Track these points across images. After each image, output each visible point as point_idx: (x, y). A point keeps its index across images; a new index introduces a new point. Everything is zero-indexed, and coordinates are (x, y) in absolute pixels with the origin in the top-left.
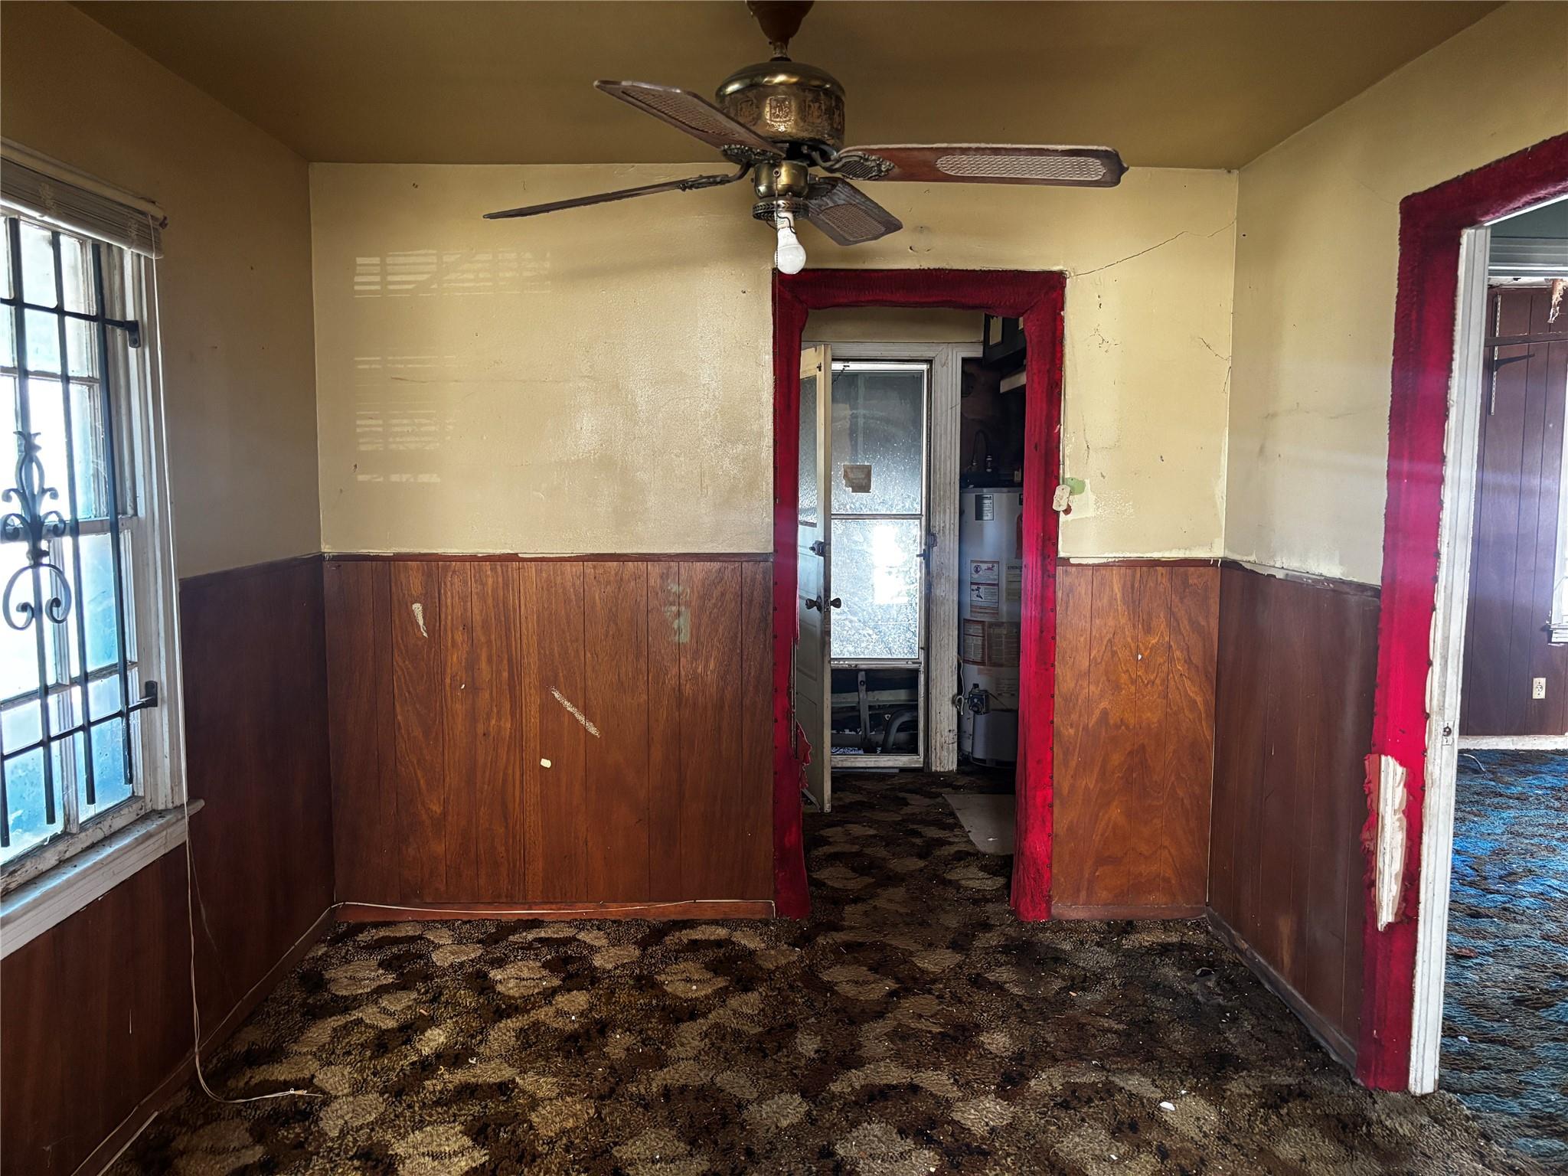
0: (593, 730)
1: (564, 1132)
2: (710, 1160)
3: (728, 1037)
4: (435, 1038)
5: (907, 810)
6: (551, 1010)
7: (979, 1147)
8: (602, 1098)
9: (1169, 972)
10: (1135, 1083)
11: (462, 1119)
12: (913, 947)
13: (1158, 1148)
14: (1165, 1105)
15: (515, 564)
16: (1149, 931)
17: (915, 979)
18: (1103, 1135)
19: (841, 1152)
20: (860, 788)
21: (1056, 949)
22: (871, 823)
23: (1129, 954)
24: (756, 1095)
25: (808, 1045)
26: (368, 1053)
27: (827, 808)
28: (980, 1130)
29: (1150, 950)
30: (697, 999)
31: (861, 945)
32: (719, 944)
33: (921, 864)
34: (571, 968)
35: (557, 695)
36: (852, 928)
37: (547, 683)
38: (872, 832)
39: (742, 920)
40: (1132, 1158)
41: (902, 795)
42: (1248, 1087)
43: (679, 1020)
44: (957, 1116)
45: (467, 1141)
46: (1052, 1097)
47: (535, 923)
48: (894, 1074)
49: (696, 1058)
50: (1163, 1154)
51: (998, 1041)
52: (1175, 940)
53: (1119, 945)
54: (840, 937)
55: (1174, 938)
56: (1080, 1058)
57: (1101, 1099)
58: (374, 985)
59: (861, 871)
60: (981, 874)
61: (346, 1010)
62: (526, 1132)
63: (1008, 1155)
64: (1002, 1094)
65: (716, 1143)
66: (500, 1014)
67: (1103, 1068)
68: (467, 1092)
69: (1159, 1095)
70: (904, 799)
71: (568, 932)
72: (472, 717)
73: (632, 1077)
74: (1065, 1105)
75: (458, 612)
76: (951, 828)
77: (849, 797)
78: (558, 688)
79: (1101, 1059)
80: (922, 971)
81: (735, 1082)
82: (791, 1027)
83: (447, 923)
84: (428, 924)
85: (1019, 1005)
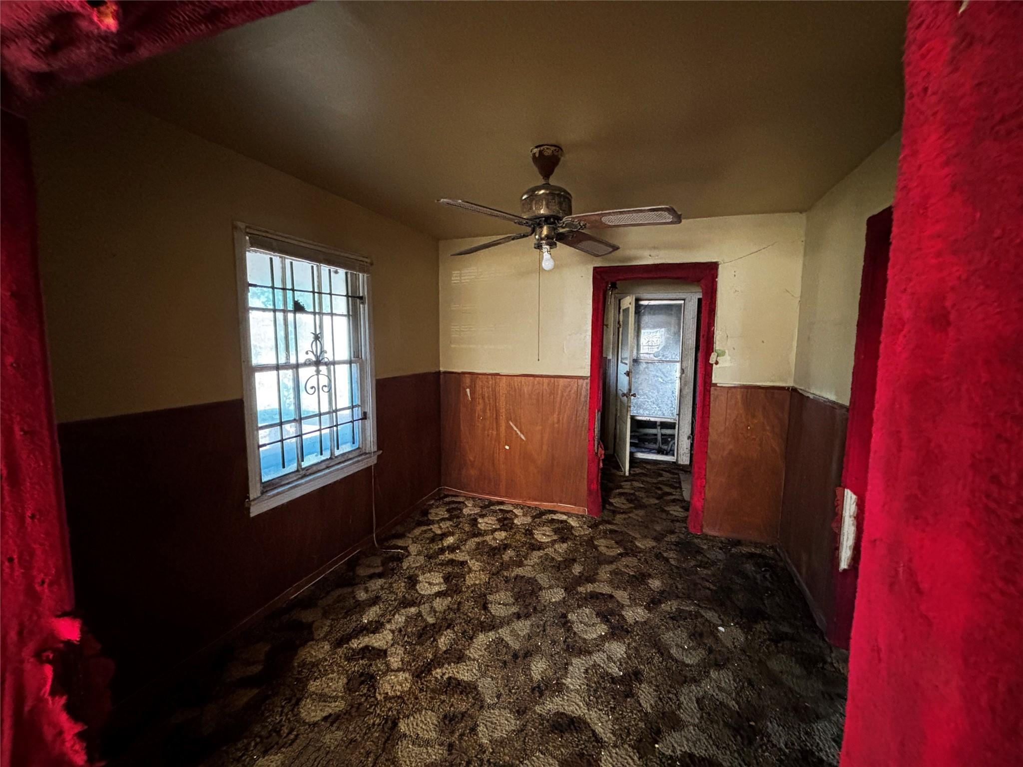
0: (523, 437)
1: (475, 585)
2: (520, 609)
3: (548, 560)
4: (451, 540)
5: (660, 479)
6: (491, 537)
7: (626, 628)
8: (493, 574)
9: (749, 567)
10: (710, 615)
11: (444, 572)
12: (638, 536)
13: (709, 648)
14: (721, 628)
15: (499, 377)
16: (747, 546)
17: (632, 550)
18: (685, 635)
19: (570, 617)
20: (645, 467)
21: (699, 547)
22: (643, 482)
23: (732, 555)
24: (548, 586)
25: (577, 569)
26: (428, 541)
27: (627, 474)
28: (630, 621)
29: (743, 555)
30: (544, 542)
31: (616, 531)
32: (562, 522)
33: (657, 502)
34: (506, 522)
35: (511, 424)
36: (616, 524)
37: (509, 419)
38: (642, 486)
39: (574, 514)
40: (695, 649)
41: (661, 472)
42: (765, 628)
43: (534, 549)
44: (624, 613)
45: (442, 581)
46: (669, 613)
47: (502, 503)
48: (606, 589)
49: (533, 566)
50: (710, 651)
51: (655, 584)
52: (758, 552)
53: (730, 550)
54: (609, 527)
55: (758, 551)
56: (689, 598)
57: (692, 619)
58: (442, 517)
59: (630, 501)
60: (680, 510)
61: (428, 525)
62: (462, 582)
63: (638, 635)
64: (648, 608)
65: (525, 601)
66: (475, 535)
67: (699, 605)
68: (451, 562)
69: (720, 622)
70: (662, 474)
71: (511, 508)
72: (484, 429)
73: (507, 569)
74: (672, 618)
75: (480, 392)
76: (676, 488)
77: (638, 471)
78: (512, 421)
79: (699, 601)
80: (637, 547)
81: (543, 579)
82: (574, 560)
83: (473, 498)
84: (468, 498)
85: (672, 570)
